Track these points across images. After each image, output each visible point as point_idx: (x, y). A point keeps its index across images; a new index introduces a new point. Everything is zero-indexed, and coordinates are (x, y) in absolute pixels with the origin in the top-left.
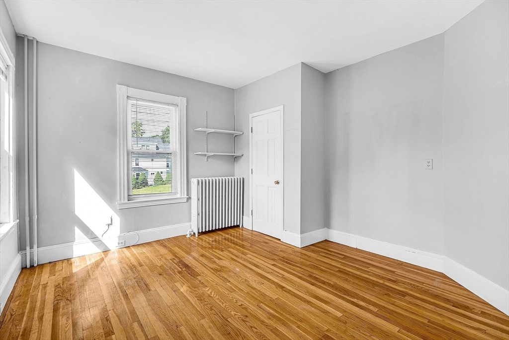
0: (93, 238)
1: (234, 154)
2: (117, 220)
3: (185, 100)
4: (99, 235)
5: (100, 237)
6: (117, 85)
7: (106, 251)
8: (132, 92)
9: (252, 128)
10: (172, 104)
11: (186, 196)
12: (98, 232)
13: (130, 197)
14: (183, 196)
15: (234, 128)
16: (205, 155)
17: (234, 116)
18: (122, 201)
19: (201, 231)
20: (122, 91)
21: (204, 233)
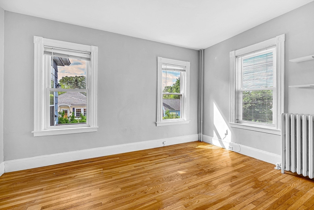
0: (220, 138)
2: (230, 133)
3: (282, 37)
5: (222, 139)
6: (231, 52)
7: (224, 148)
8: (238, 52)
10: (270, 47)
12: (222, 135)
13: (237, 121)
18: (232, 123)
19: (287, 169)
20: (232, 54)
21: (295, 175)
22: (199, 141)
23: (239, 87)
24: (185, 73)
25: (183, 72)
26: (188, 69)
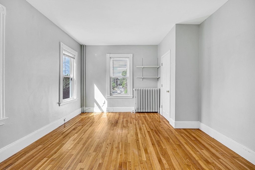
0: (100, 107)
1: (157, 77)
2: (106, 102)
3: (132, 55)
4: (101, 106)
5: (101, 107)
6: (107, 54)
7: (103, 112)
8: (111, 55)
9: (162, 63)
10: (127, 58)
11: (132, 96)
12: (101, 105)
13: (111, 95)
14: (131, 96)
15: (158, 64)
16: (142, 78)
17: (158, 58)
18: (108, 96)
19: (136, 111)
20: (108, 56)
21: (139, 112)
22: (83, 113)
23: (112, 76)
24: (74, 60)
25: (72, 59)
26: (76, 57)
